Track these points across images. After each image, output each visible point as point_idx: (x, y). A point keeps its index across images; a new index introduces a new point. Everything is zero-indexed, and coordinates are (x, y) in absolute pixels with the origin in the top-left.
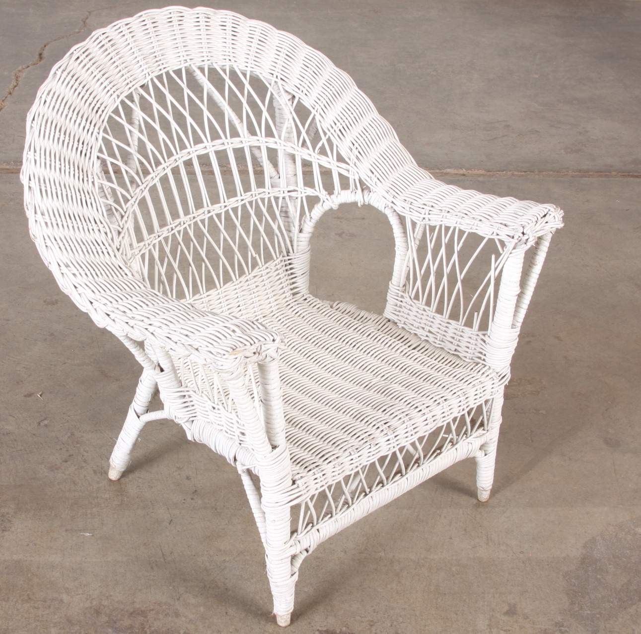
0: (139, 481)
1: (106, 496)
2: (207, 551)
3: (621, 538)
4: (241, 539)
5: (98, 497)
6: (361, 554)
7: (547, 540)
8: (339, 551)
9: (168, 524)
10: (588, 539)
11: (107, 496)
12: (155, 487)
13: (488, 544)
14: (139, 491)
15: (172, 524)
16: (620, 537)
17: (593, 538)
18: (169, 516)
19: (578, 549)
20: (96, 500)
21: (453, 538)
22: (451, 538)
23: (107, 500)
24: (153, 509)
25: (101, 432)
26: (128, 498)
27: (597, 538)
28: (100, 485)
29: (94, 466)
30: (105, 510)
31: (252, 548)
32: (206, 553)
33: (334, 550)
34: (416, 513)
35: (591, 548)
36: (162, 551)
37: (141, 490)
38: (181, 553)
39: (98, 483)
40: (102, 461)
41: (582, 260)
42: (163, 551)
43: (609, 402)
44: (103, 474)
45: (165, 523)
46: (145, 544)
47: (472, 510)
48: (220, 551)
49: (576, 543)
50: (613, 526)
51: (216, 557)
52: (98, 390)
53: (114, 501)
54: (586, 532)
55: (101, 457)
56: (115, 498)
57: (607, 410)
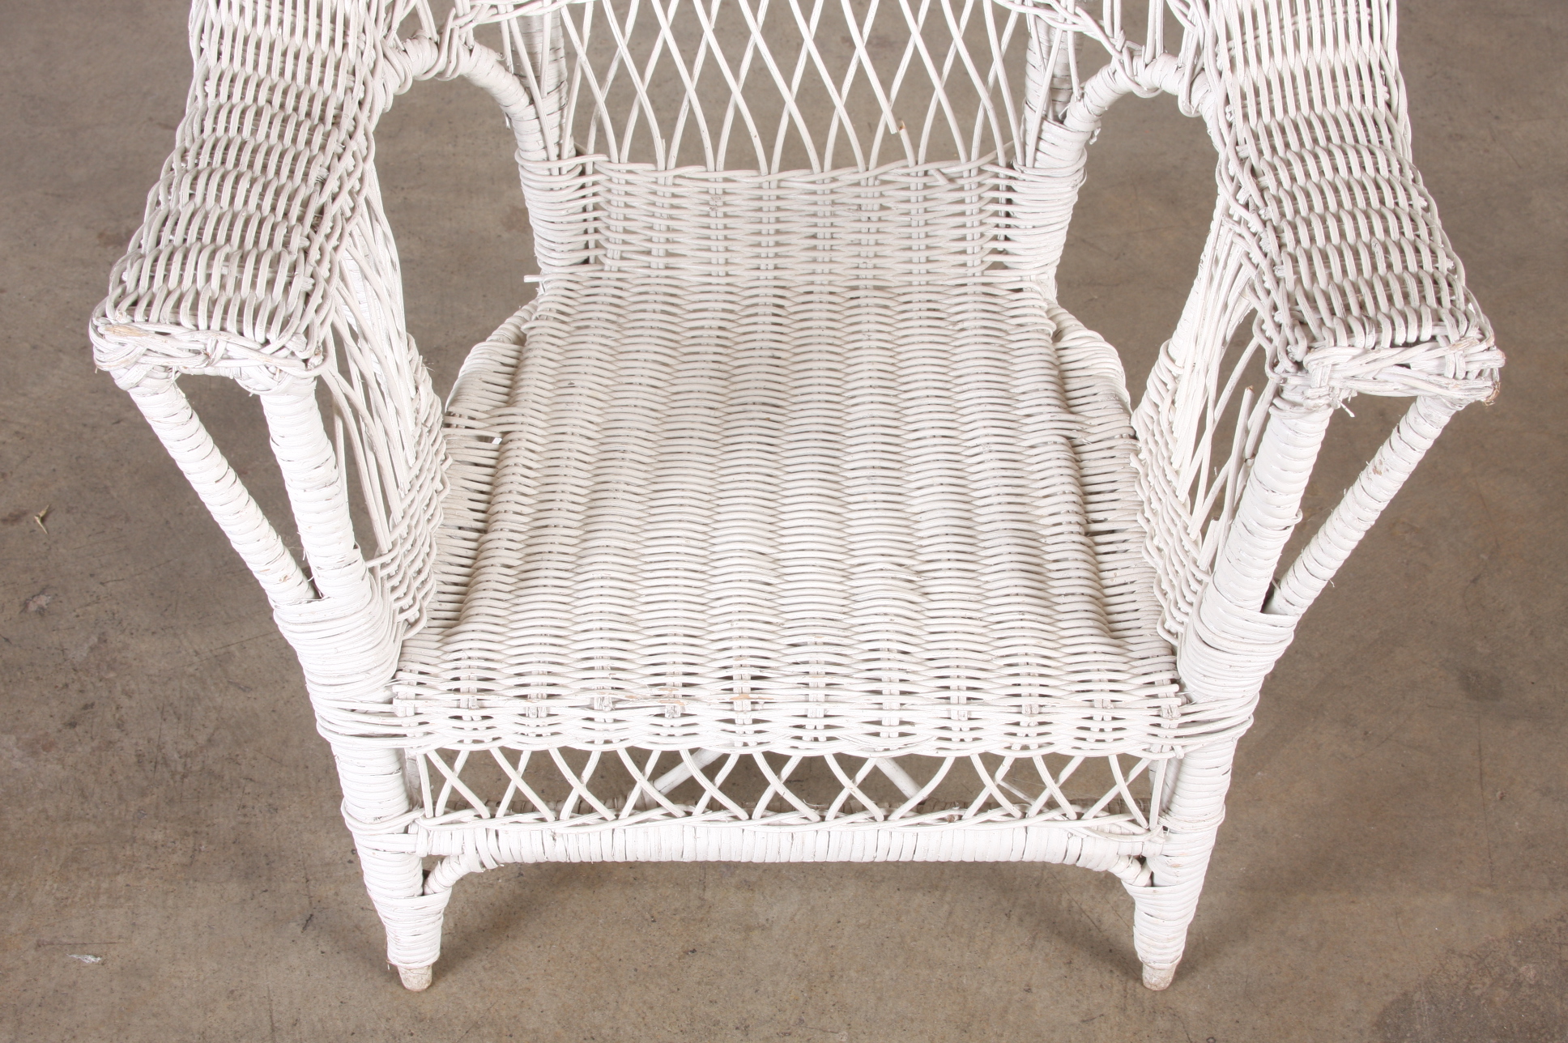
0: (247, 791)
1: (155, 838)
2: (388, 1020)
3: (1479, 999)
4: (481, 981)
5: (134, 840)
6: (787, 1038)
7: (1281, 1001)
8: (731, 1025)
9: (299, 929)
10: (1390, 998)
11: (159, 836)
12: (284, 808)
13: (1124, 1009)
14: (242, 823)
15: (310, 928)
16: (1478, 993)
17: (1405, 994)
18: (306, 901)
19: (1361, 1032)
20: (128, 848)
21: (1034, 990)
22: (1029, 990)
23: (156, 847)
24: (269, 880)
25: (175, 635)
26: (210, 842)
27: (1417, 997)
28: (147, 800)
29: (141, 742)
30: (146, 880)
31: (503, 1013)
32: (383, 1025)
33: (717, 1023)
34: (946, 907)
35: (1397, 1028)
36: (271, 1017)
37: (247, 820)
38: (319, 1026)
39: (143, 794)
40: (164, 726)
41: (1451, 119)
42: (276, 1016)
43: (1483, 556)
44: (159, 767)
45: (293, 925)
46: (232, 992)
47: (1093, 897)
48: (421, 1021)
49: (1358, 1012)
50: (1461, 956)
51: (409, 1038)
52: (189, 504)
53: (174, 851)
54: (1387, 976)
55: (162, 713)
56: (178, 843)
57: (1474, 581)
